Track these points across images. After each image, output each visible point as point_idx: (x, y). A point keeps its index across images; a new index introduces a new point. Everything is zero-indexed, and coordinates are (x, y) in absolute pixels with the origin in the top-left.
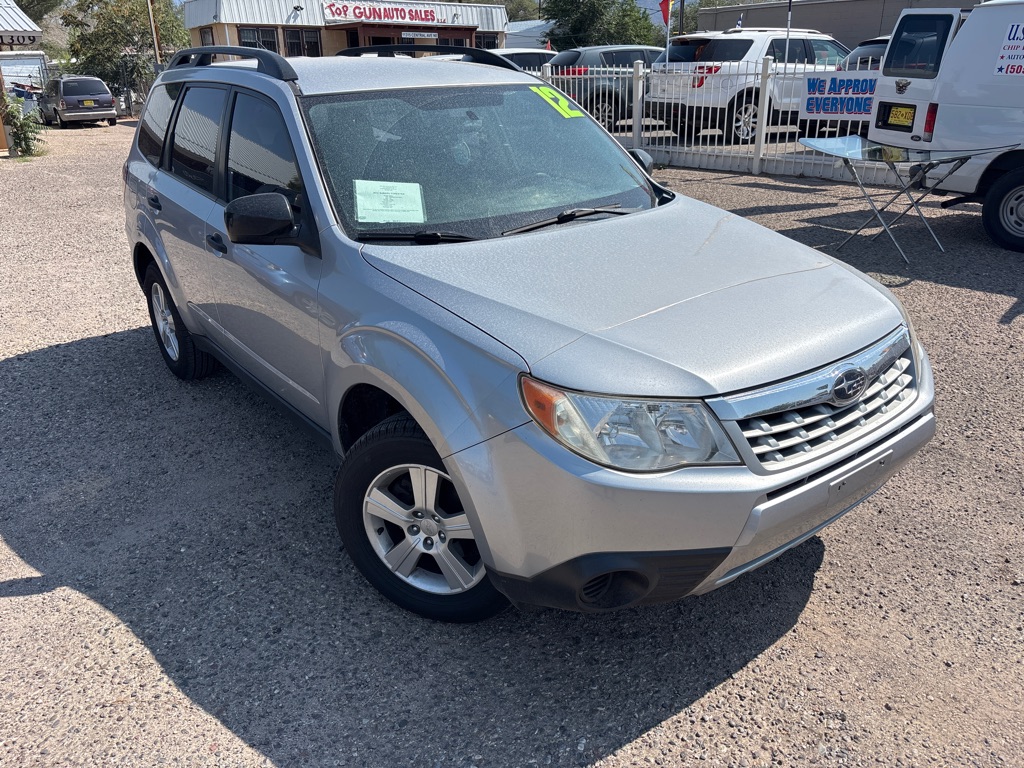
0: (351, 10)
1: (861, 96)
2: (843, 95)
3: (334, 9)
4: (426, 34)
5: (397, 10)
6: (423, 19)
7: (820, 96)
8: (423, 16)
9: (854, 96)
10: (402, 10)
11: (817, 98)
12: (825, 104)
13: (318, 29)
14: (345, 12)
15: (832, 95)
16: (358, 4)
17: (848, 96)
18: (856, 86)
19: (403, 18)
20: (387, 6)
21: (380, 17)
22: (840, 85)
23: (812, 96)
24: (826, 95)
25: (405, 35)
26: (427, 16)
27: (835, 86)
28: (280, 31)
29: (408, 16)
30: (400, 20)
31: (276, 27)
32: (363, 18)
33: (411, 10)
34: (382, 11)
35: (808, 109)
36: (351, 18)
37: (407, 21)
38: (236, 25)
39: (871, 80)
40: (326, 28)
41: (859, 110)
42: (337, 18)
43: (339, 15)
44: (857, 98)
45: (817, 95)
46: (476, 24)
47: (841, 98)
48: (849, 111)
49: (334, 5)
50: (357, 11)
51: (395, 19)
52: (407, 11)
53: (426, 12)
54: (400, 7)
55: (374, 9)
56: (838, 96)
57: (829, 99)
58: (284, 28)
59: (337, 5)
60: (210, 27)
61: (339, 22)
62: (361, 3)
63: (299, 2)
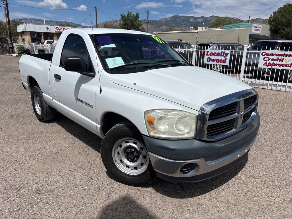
0: (62, 29)
13: (53, 33)
14: (61, 29)
16: (64, 27)
28: (42, 34)
31: (41, 32)
38: (30, 32)
40: (55, 33)
42: (59, 31)
43: (59, 30)
49: (57, 28)
50: (64, 29)
58: (43, 33)
60: (23, 32)
61: (59, 32)
62: (65, 27)
63: (48, 26)
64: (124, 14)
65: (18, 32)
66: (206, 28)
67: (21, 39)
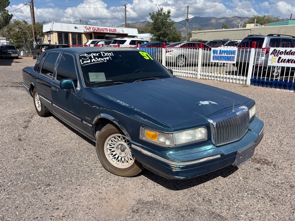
0: (92, 28)
1: (228, 55)
2: (223, 55)
3: (86, 28)
4: (113, 36)
5: (105, 29)
6: (113, 32)
7: (217, 55)
8: (113, 31)
9: (227, 56)
10: (107, 29)
11: (216, 56)
12: (218, 58)
13: (82, 33)
14: (90, 29)
15: (220, 55)
17: (225, 55)
18: (227, 52)
19: (107, 31)
20: (103, 27)
21: (100, 31)
22: (222, 52)
23: (214, 55)
24: (218, 55)
25: (106, 36)
26: (114, 31)
27: (221, 52)
28: (70, 35)
29: (108, 30)
30: (106, 31)
31: (69, 32)
32: (95, 31)
33: (109, 29)
34: (101, 29)
35: (213, 59)
36: (91, 30)
37: (108, 32)
38: (57, 31)
39: (231, 51)
40: (84, 33)
41: (228, 60)
43: (88, 30)
44: (228, 56)
45: (216, 55)
46: (128, 33)
47: (223, 56)
48: (225, 60)
49: (86, 27)
50: (93, 29)
51: (105, 31)
52: (108, 29)
53: (114, 30)
54: (106, 28)
55: (99, 29)
56: (222, 55)
57: (219, 56)
58: (71, 33)
59: (87, 27)
60: (49, 32)
61: (88, 32)
62: (95, 26)
63: (76, 26)
64: (153, 13)
65: (43, 32)
66: (256, 25)
67: (48, 39)
